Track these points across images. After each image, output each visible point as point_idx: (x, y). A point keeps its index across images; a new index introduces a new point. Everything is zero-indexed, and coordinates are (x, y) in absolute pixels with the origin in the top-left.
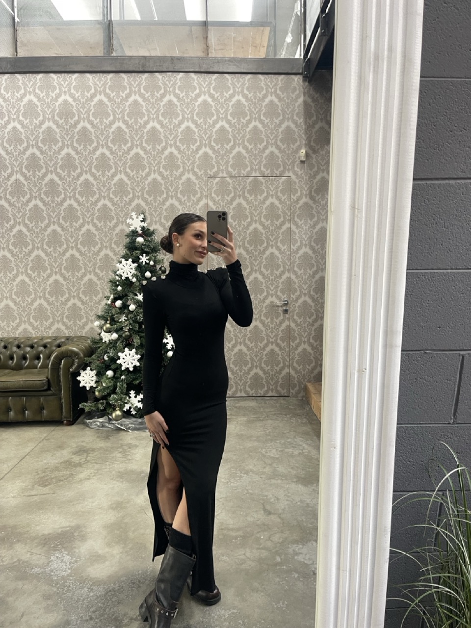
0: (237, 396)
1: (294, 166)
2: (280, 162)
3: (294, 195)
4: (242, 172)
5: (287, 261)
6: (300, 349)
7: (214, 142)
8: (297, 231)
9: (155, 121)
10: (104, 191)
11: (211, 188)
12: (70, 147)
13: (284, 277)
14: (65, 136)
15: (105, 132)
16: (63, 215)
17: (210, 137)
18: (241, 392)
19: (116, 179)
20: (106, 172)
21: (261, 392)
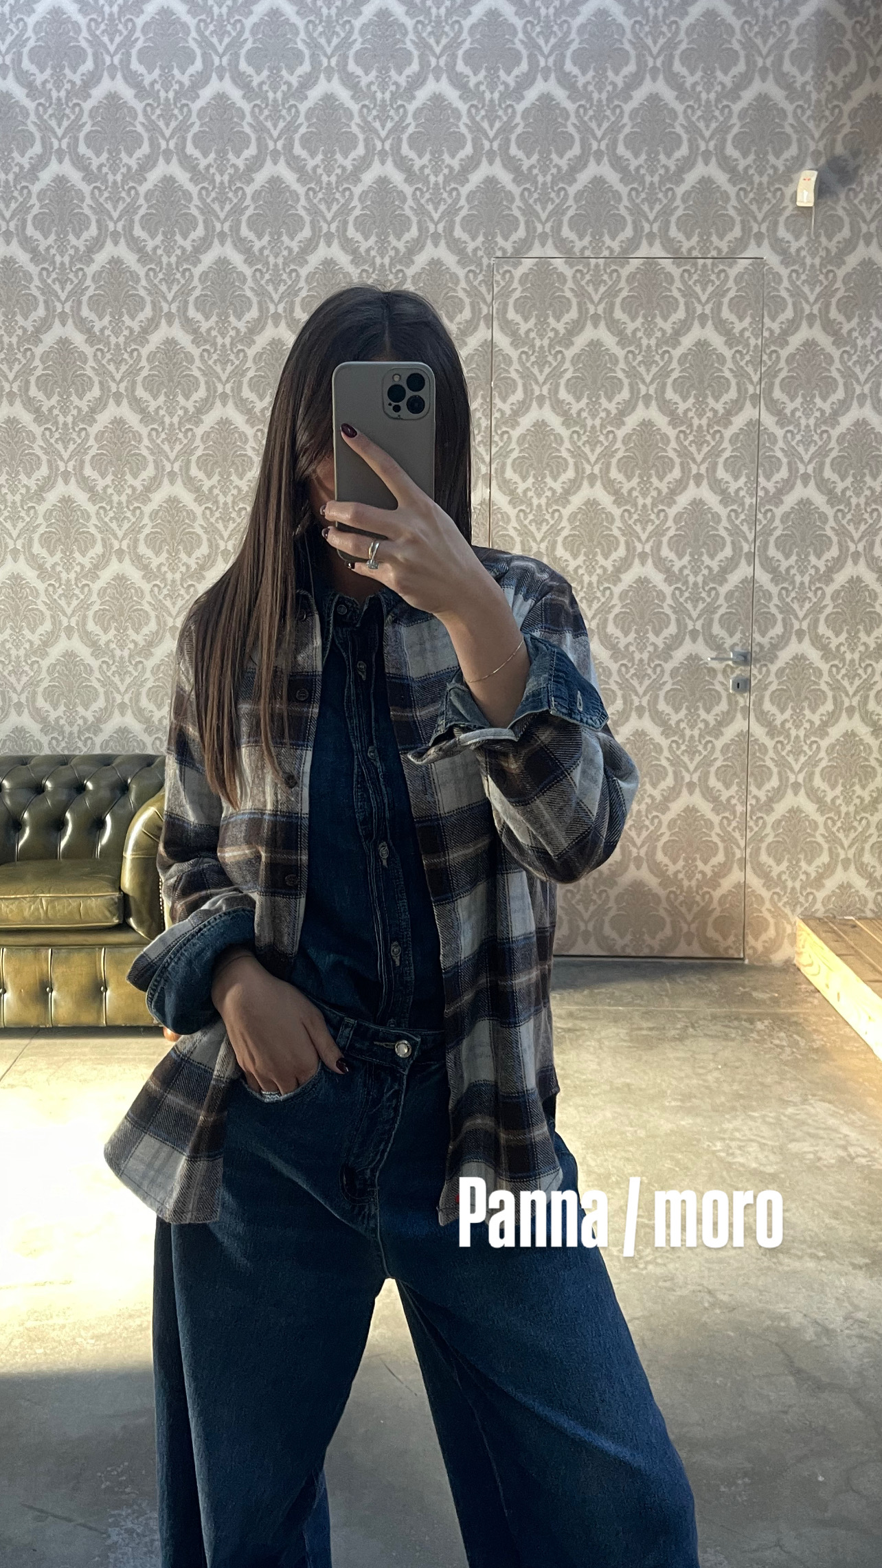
0: (571, 953)
1: (775, 224)
2: (732, 212)
3: (773, 319)
4: (607, 240)
5: (745, 528)
6: (781, 809)
7: (519, 147)
8: (779, 432)
9: (336, 77)
10: (170, 298)
11: (506, 293)
12: (67, 159)
13: (734, 579)
14: (53, 123)
15: (176, 112)
16: (39, 372)
17: (507, 129)
18: (586, 942)
19: (208, 259)
20: (178, 238)
21: (653, 944)
